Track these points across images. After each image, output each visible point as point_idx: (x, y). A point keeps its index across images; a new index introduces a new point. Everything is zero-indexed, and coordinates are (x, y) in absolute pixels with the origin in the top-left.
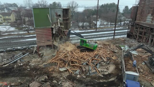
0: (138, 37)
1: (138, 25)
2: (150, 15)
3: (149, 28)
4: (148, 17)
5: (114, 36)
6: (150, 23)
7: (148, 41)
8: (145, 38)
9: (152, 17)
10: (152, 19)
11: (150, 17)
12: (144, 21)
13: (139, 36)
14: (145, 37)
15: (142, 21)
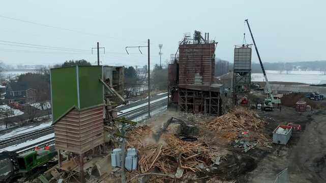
0: (187, 107)
1: (183, 89)
2: (198, 74)
3: (200, 91)
4: (196, 77)
5: (149, 112)
6: (200, 84)
7: (203, 110)
8: (197, 107)
9: (201, 77)
10: (202, 79)
11: (198, 77)
12: (192, 84)
13: (188, 105)
14: (197, 105)
15: (189, 83)
